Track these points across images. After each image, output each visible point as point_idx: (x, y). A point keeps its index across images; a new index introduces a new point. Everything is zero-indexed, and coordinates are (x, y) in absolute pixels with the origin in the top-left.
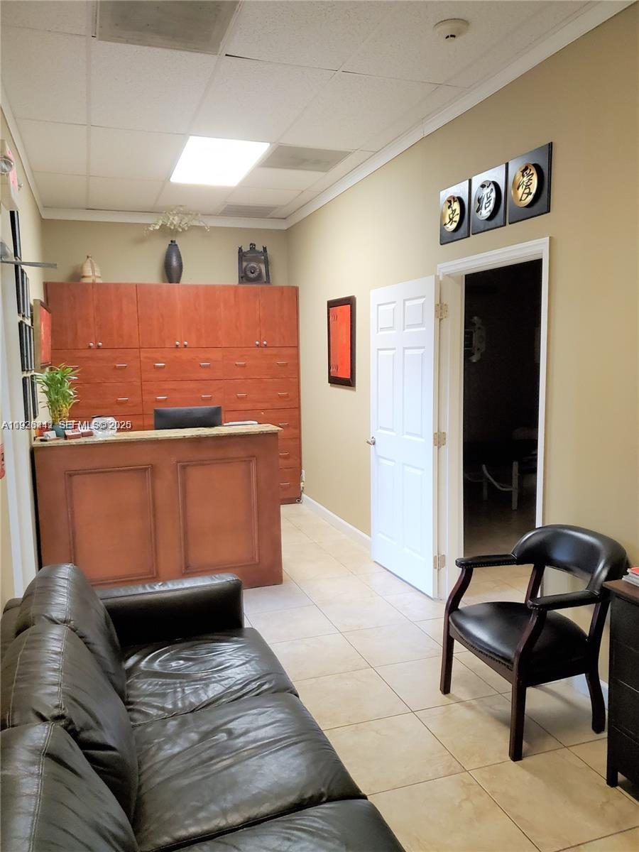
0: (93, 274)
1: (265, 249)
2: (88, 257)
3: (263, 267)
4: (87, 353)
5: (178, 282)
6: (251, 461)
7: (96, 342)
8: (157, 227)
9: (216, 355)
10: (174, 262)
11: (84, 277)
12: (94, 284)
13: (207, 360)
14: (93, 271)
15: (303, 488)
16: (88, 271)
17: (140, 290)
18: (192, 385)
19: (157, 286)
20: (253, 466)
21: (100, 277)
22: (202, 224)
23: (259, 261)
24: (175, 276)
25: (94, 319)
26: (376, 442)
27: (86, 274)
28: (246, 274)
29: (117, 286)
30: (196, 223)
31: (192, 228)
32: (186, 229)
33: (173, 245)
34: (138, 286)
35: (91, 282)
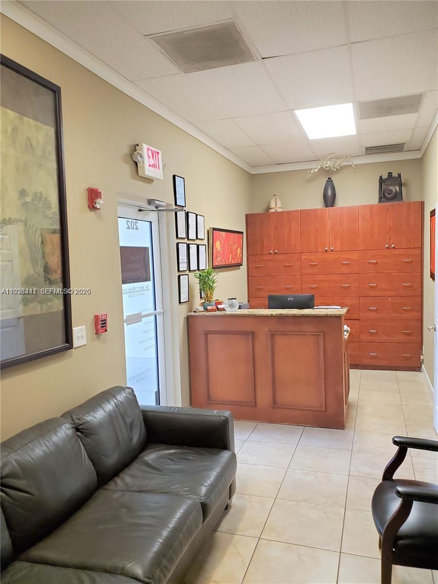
0: (277, 206)
1: (399, 175)
2: (274, 196)
3: (397, 188)
4: (269, 257)
5: (332, 206)
6: (320, 335)
7: (274, 250)
8: (316, 170)
9: (355, 256)
10: (330, 193)
11: (270, 208)
12: (276, 212)
13: (348, 259)
14: (276, 204)
15: (423, 360)
16: (273, 205)
17: (305, 215)
18: (336, 278)
20: (321, 338)
21: (281, 208)
22: (350, 164)
23: (394, 185)
24: (329, 202)
25: (274, 235)
27: (271, 207)
28: (384, 195)
29: (289, 213)
30: (348, 163)
31: (343, 168)
32: (339, 168)
33: (330, 181)
34: (302, 211)
35: (274, 211)
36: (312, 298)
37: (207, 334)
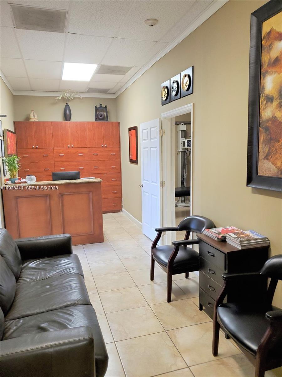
0: (34, 118)
1: (106, 106)
2: (32, 111)
3: (105, 114)
4: (32, 150)
5: (70, 121)
6: (90, 193)
7: (36, 146)
8: (60, 98)
9: (86, 151)
10: (68, 113)
11: (30, 119)
12: (34, 122)
13: (82, 153)
14: (34, 116)
15: (123, 206)
16: (32, 117)
17: (54, 124)
18: (75, 163)
19: (61, 123)
20: (91, 195)
21: (37, 119)
22: (79, 96)
23: (103, 111)
24: (68, 118)
25: (35, 136)
26: (143, 186)
27: (31, 118)
28: (98, 117)
29: (44, 123)
30: (77, 96)
31: (75, 98)
32: (73, 98)
33: (67, 105)
34: (52, 122)
35: (33, 121)
36: (78, 173)
37: (17, 198)
